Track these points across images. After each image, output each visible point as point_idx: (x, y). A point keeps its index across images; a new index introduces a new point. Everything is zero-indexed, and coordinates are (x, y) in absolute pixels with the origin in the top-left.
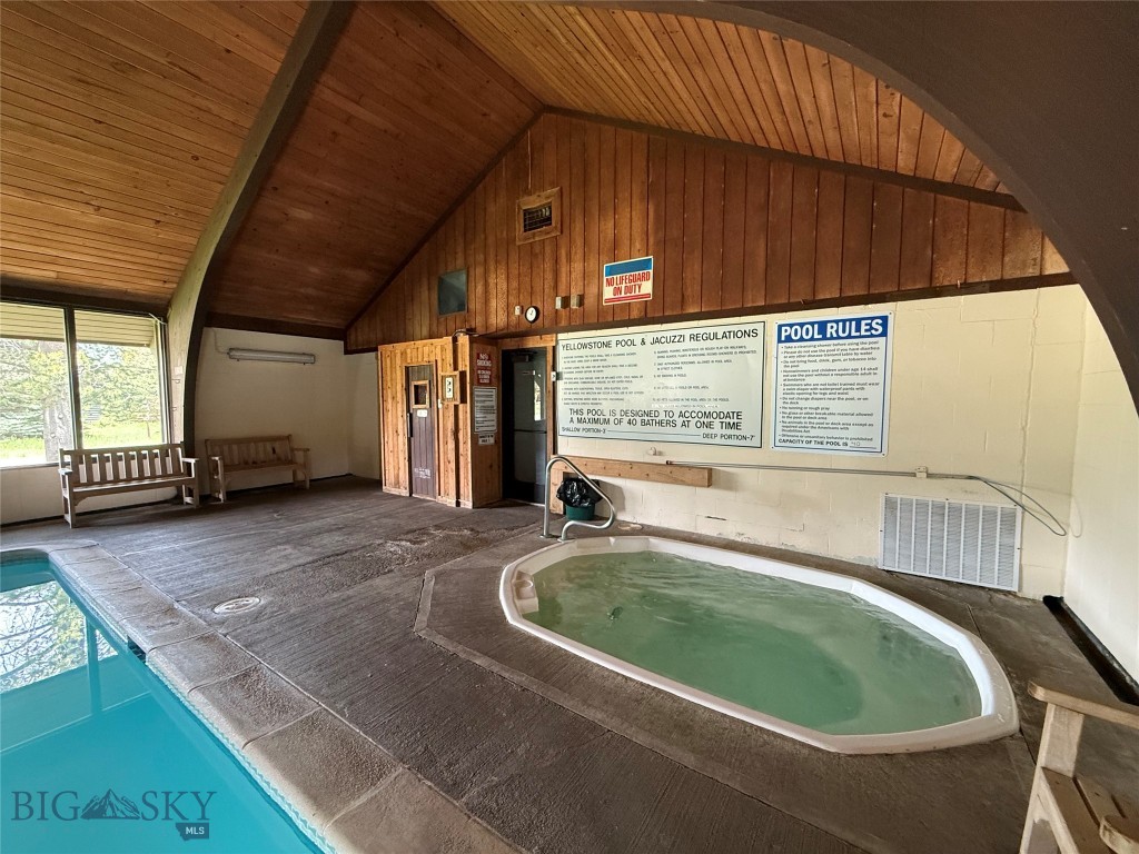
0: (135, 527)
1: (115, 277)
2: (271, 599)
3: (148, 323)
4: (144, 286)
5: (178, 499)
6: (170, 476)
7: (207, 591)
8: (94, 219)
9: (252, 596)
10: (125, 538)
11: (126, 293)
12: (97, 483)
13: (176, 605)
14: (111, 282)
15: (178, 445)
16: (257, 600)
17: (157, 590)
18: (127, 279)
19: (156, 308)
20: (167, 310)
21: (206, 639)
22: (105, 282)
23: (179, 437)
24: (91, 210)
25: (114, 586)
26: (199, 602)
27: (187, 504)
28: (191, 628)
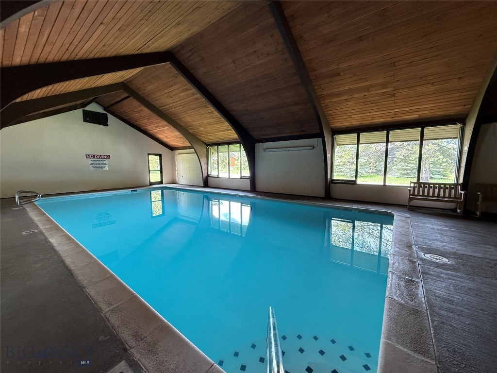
0: (427, 215)
1: (440, 110)
2: (454, 263)
3: (456, 127)
4: (454, 110)
5: (455, 210)
6: (452, 198)
7: (429, 247)
8: (432, 88)
9: (447, 258)
10: (420, 218)
11: (446, 116)
12: (425, 196)
13: (414, 246)
14: (439, 113)
15: (459, 185)
16: (448, 260)
17: (413, 238)
18: (446, 109)
19: (460, 119)
20: (466, 119)
21: (411, 261)
22: (437, 113)
23: (461, 181)
24: (430, 85)
25: (401, 231)
26: (422, 249)
27: (458, 213)
28: (410, 255)
